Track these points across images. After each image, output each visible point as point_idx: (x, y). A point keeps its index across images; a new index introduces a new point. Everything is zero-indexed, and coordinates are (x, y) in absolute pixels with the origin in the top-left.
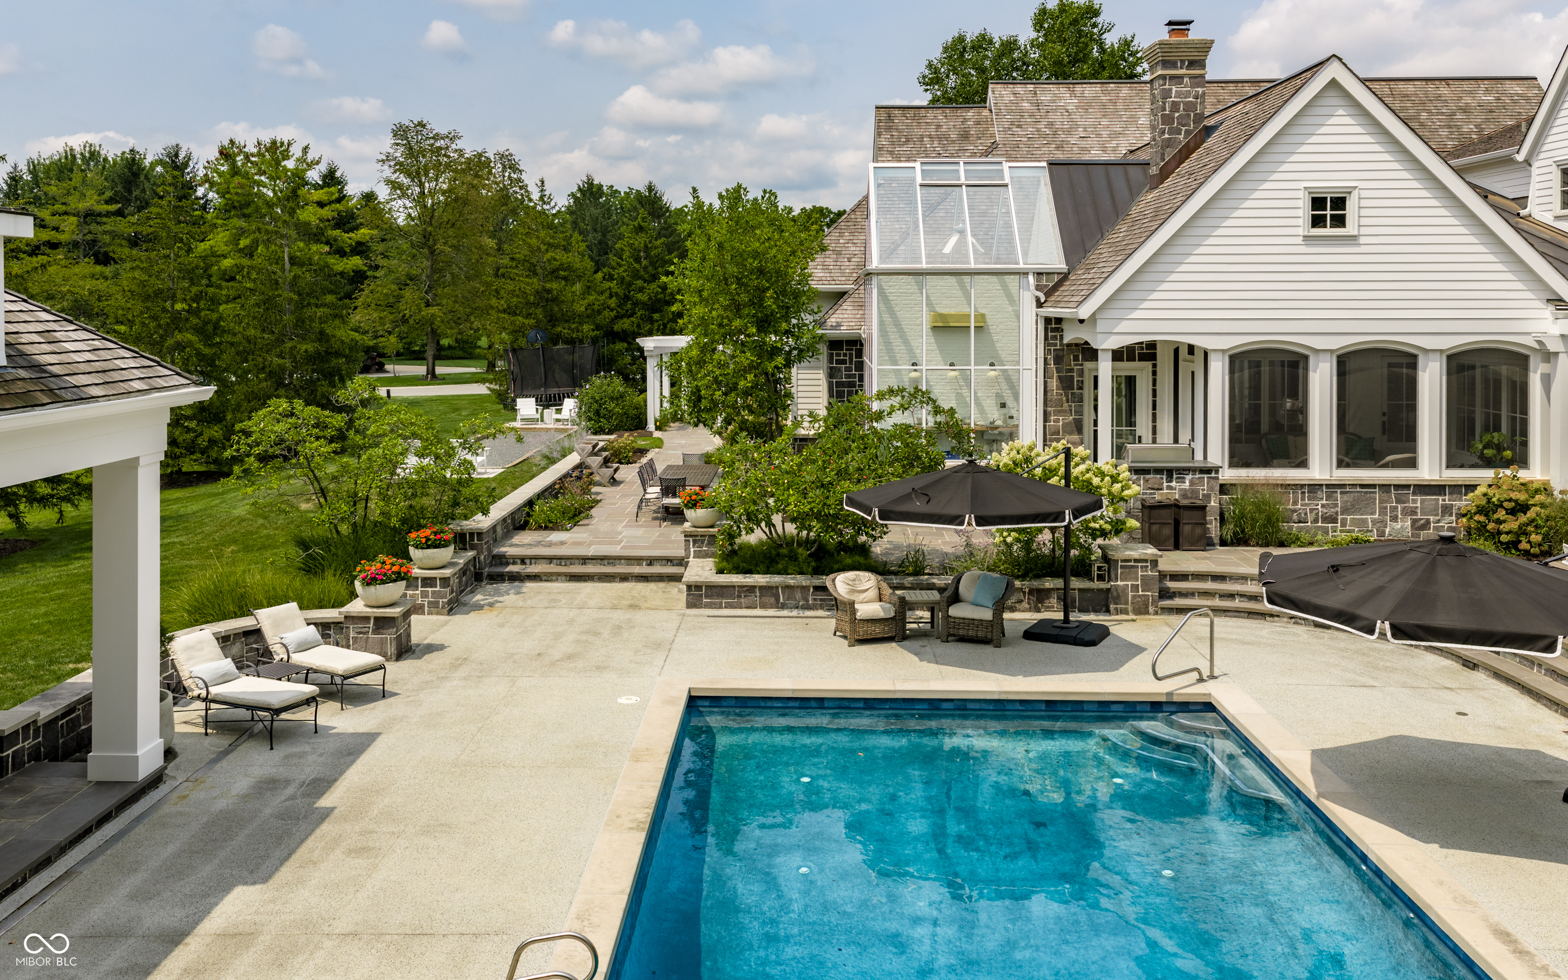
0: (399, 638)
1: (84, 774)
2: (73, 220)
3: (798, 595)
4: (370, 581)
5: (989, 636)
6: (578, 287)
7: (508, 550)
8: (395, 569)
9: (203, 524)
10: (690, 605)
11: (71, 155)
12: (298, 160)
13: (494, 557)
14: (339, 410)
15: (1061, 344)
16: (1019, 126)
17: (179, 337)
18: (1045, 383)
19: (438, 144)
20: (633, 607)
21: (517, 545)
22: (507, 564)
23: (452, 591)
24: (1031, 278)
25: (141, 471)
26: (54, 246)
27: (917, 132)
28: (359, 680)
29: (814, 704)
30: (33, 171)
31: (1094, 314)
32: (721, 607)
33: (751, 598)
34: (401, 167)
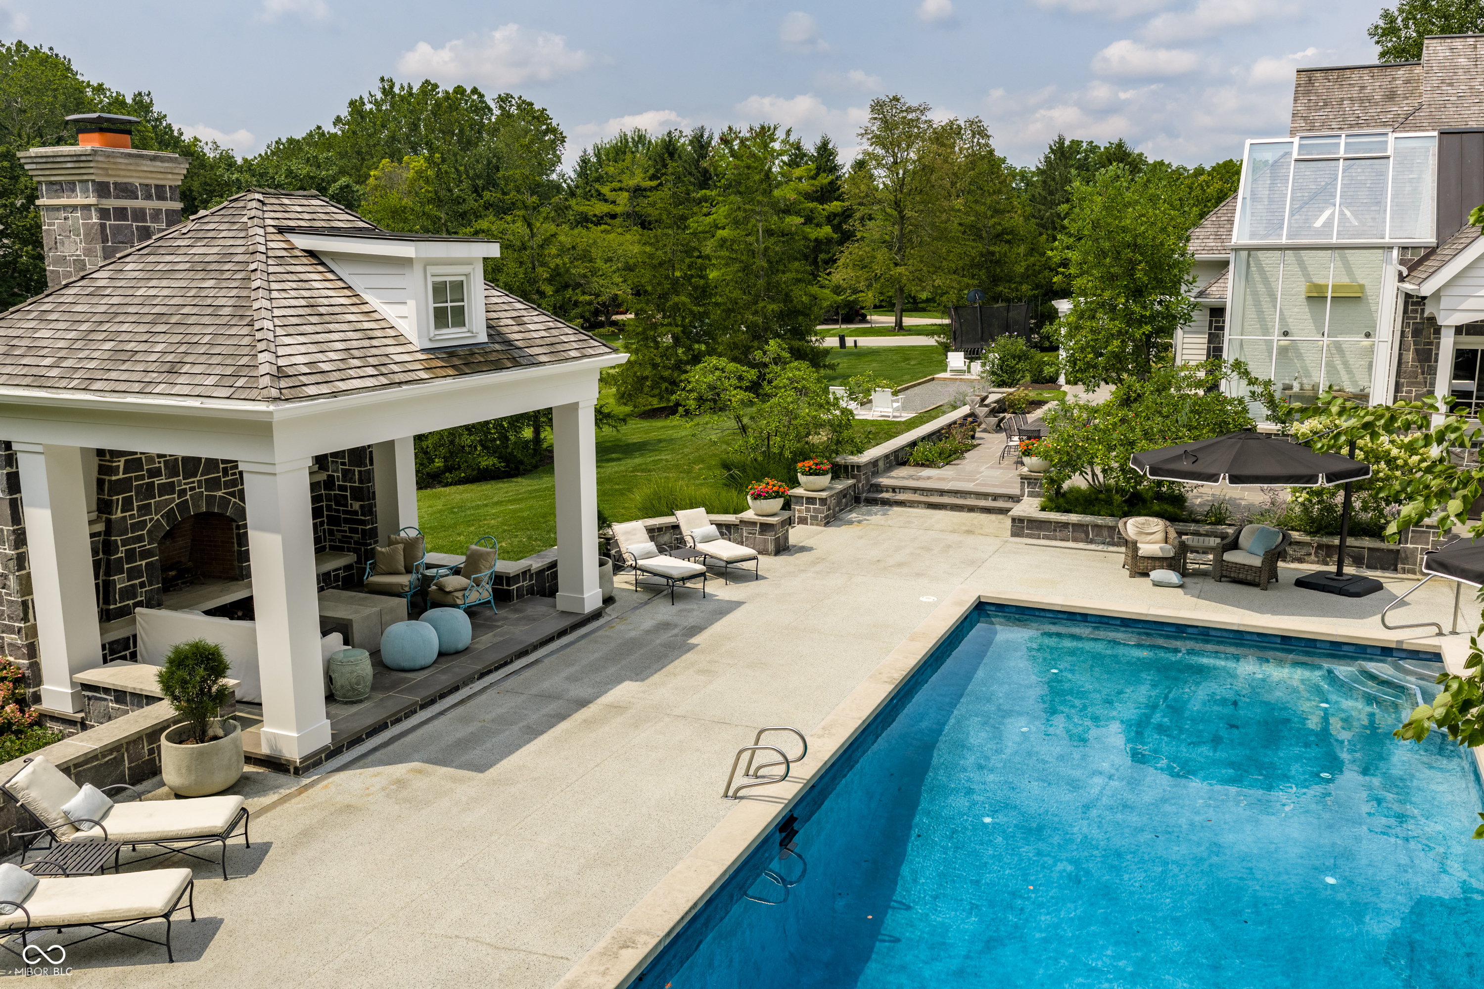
0: (777, 540)
1: (555, 606)
2: (626, 194)
3: (1105, 533)
4: (757, 497)
5: (1257, 580)
6: (1022, 249)
7: (884, 481)
8: (775, 489)
9: (685, 446)
10: (1014, 534)
11: (624, 139)
12: (783, 141)
13: (872, 485)
14: (753, 366)
15: (1422, 318)
16: (1451, 84)
17: (676, 299)
18: (1400, 355)
19: (910, 117)
20: (969, 532)
21: (893, 477)
22: (882, 492)
23: (829, 509)
24: (1395, 252)
25: (581, 413)
26: (613, 216)
27: (1338, 94)
28: (739, 565)
29: (1079, 618)
30: (598, 155)
31: (1439, 290)
32: (1039, 538)
33: (1065, 532)
34: (878, 140)
